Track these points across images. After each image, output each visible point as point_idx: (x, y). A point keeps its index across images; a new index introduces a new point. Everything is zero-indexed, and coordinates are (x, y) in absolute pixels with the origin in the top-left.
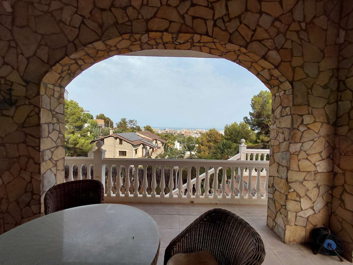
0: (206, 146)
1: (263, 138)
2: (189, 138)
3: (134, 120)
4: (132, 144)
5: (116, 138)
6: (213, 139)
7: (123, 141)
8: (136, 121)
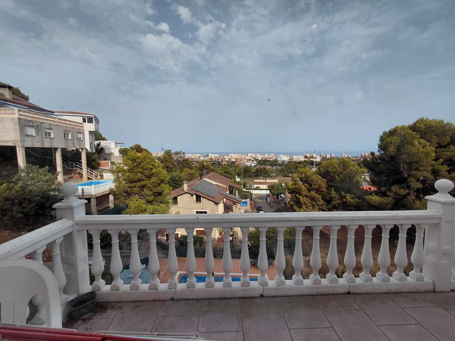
0: (306, 196)
1: (398, 190)
2: (246, 169)
3: (181, 151)
4: (214, 202)
5: (192, 195)
6: (316, 187)
7: (202, 198)
8: (184, 152)
